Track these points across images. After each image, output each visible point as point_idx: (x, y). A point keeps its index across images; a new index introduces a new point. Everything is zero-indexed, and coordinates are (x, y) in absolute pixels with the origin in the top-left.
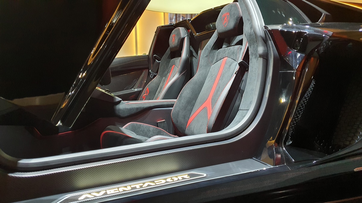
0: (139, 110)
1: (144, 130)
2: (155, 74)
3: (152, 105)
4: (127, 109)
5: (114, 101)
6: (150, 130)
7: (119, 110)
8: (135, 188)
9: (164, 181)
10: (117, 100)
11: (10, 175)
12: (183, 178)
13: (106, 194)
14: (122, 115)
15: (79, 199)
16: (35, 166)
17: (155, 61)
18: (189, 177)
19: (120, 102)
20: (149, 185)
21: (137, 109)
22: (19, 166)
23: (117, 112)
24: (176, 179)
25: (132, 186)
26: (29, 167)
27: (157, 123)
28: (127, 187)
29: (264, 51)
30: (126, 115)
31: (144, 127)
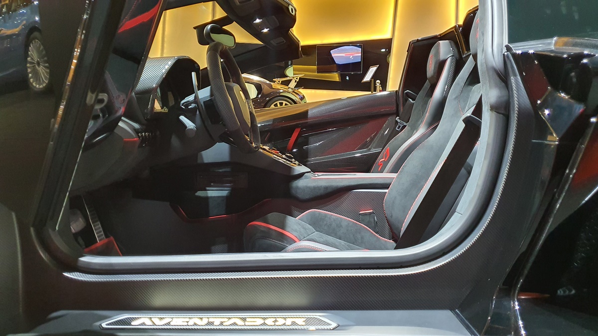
0: (329, 190)
1: (331, 225)
2: (405, 124)
3: (353, 183)
4: (309, 188)
5: (292, 174)
6: (341, 226)
7: (297, 188)
8: (212, 323)
9: (260, 321)
10: (296, 173)
11: (66, 274)
12: (294, 323)
13: (168, 324)
14: (301, 195)
15: (132, 323)
16: (97, 267)
17: (406, 100)
18: (304, 324)
19: (301, 175)
20: (235, 324)
21: (326, 188)
22: (79, 264)
23: (293, 192)
24: (281, 321)
25: (211, 320)
26: (91, 267)
27: (360, 214)
28: (203, 319)
29: (499, 97)
30: (307, 197)
31: (332, 220)
